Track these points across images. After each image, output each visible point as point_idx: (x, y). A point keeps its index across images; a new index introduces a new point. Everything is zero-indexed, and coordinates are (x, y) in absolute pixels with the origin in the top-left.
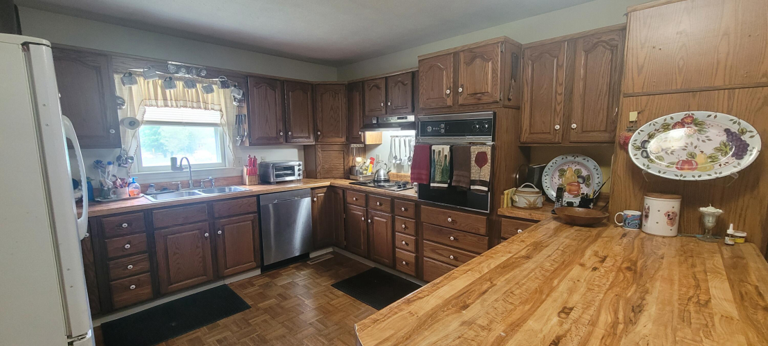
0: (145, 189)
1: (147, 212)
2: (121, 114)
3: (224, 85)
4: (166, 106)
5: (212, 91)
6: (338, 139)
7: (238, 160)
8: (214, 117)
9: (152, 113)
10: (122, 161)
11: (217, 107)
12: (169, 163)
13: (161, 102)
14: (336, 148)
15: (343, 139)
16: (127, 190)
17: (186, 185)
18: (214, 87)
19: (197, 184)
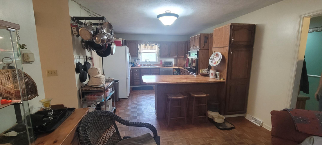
0: (141, 65)
1: (140, 69)
2: (139, 51)
3: (156, 45)
4: (146, 49)
5: (150, 45)
6: (182, 56)
7: (159, 61)
8: (154, 51)
9: (144, 51)
10: (138, 60)
11: (155, 49)
12: (145, 61)
13: (145, 49)
14: (182, 58)
15: (184, 56)
16: (138, 65)
17: (148, 65)
18: (154, 45)
19: (150, 65)
